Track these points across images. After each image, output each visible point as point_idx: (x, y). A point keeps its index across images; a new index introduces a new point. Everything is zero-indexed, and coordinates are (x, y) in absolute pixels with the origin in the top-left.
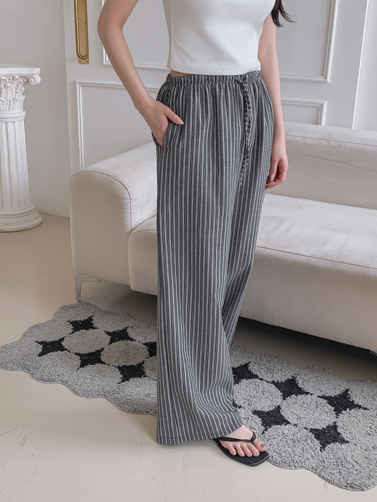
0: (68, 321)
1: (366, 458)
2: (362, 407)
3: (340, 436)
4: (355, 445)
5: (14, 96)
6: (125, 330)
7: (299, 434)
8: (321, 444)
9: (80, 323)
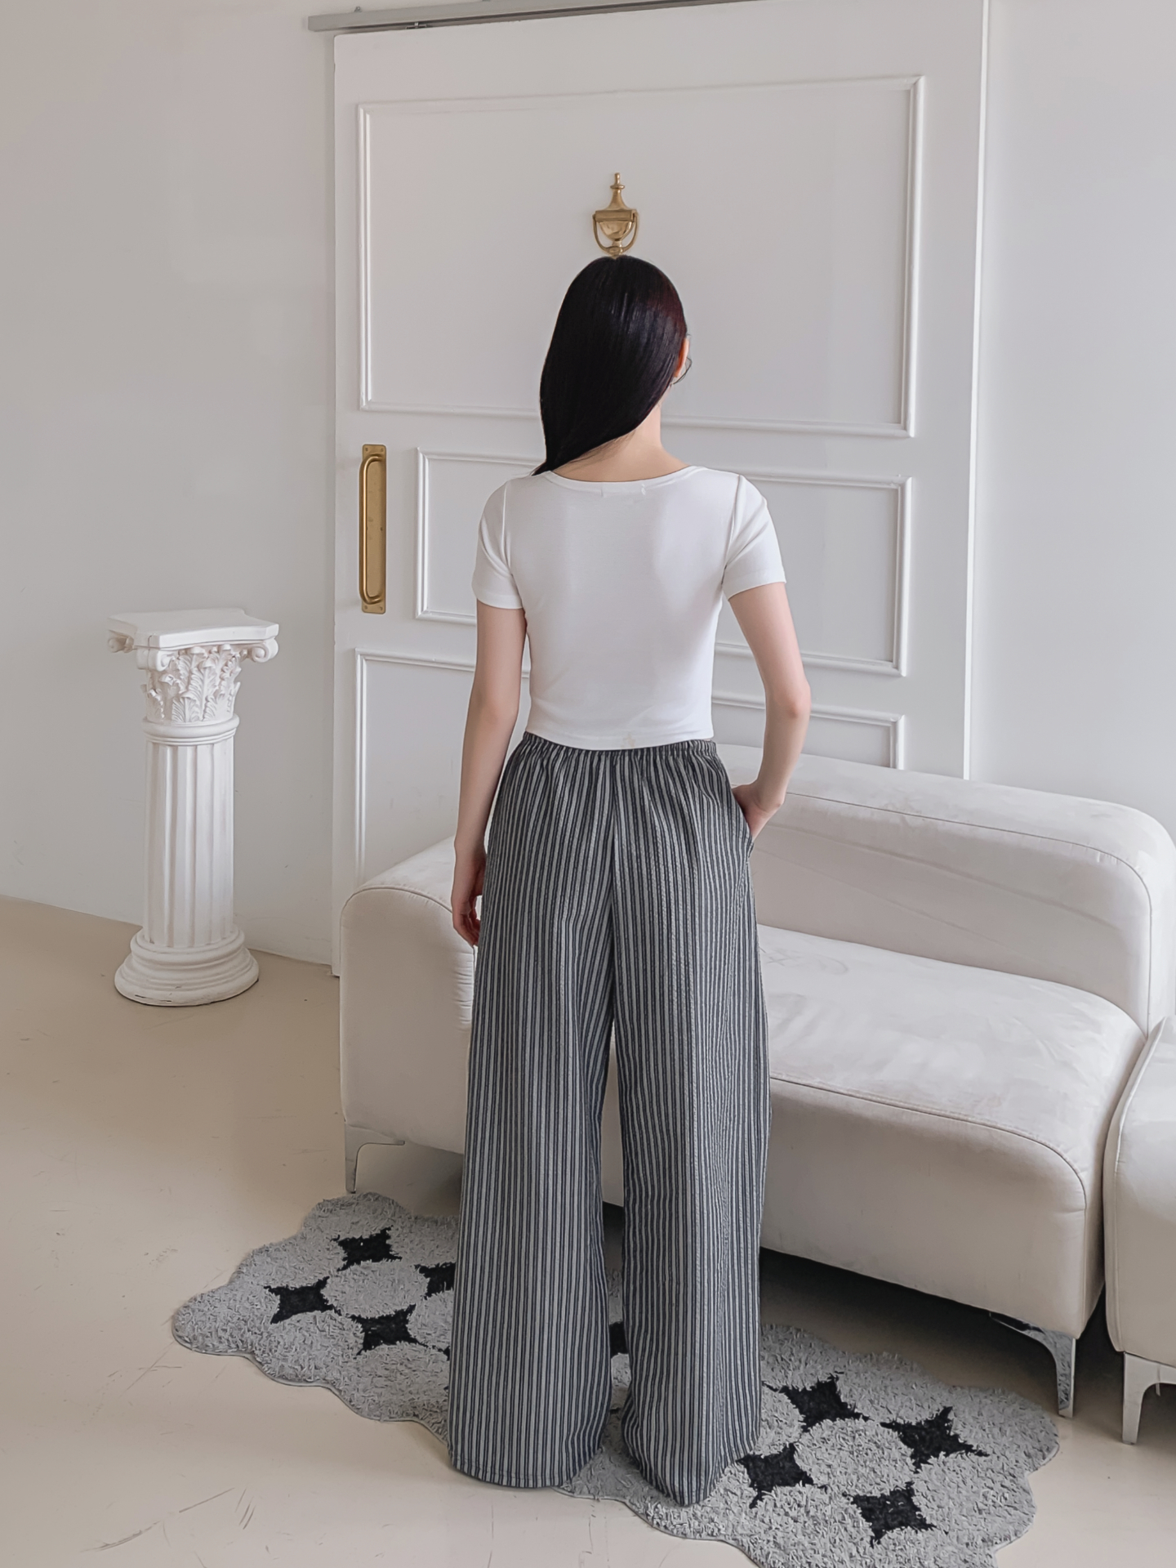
0: (335, 1240)
1: (965, 1561)
2: (974, 1448)
3: (917, 1513)
4: (947, 1533)
5: (217, 688)
7: (830, 1506)
8: (873, 1530)
9: (362, 1244)
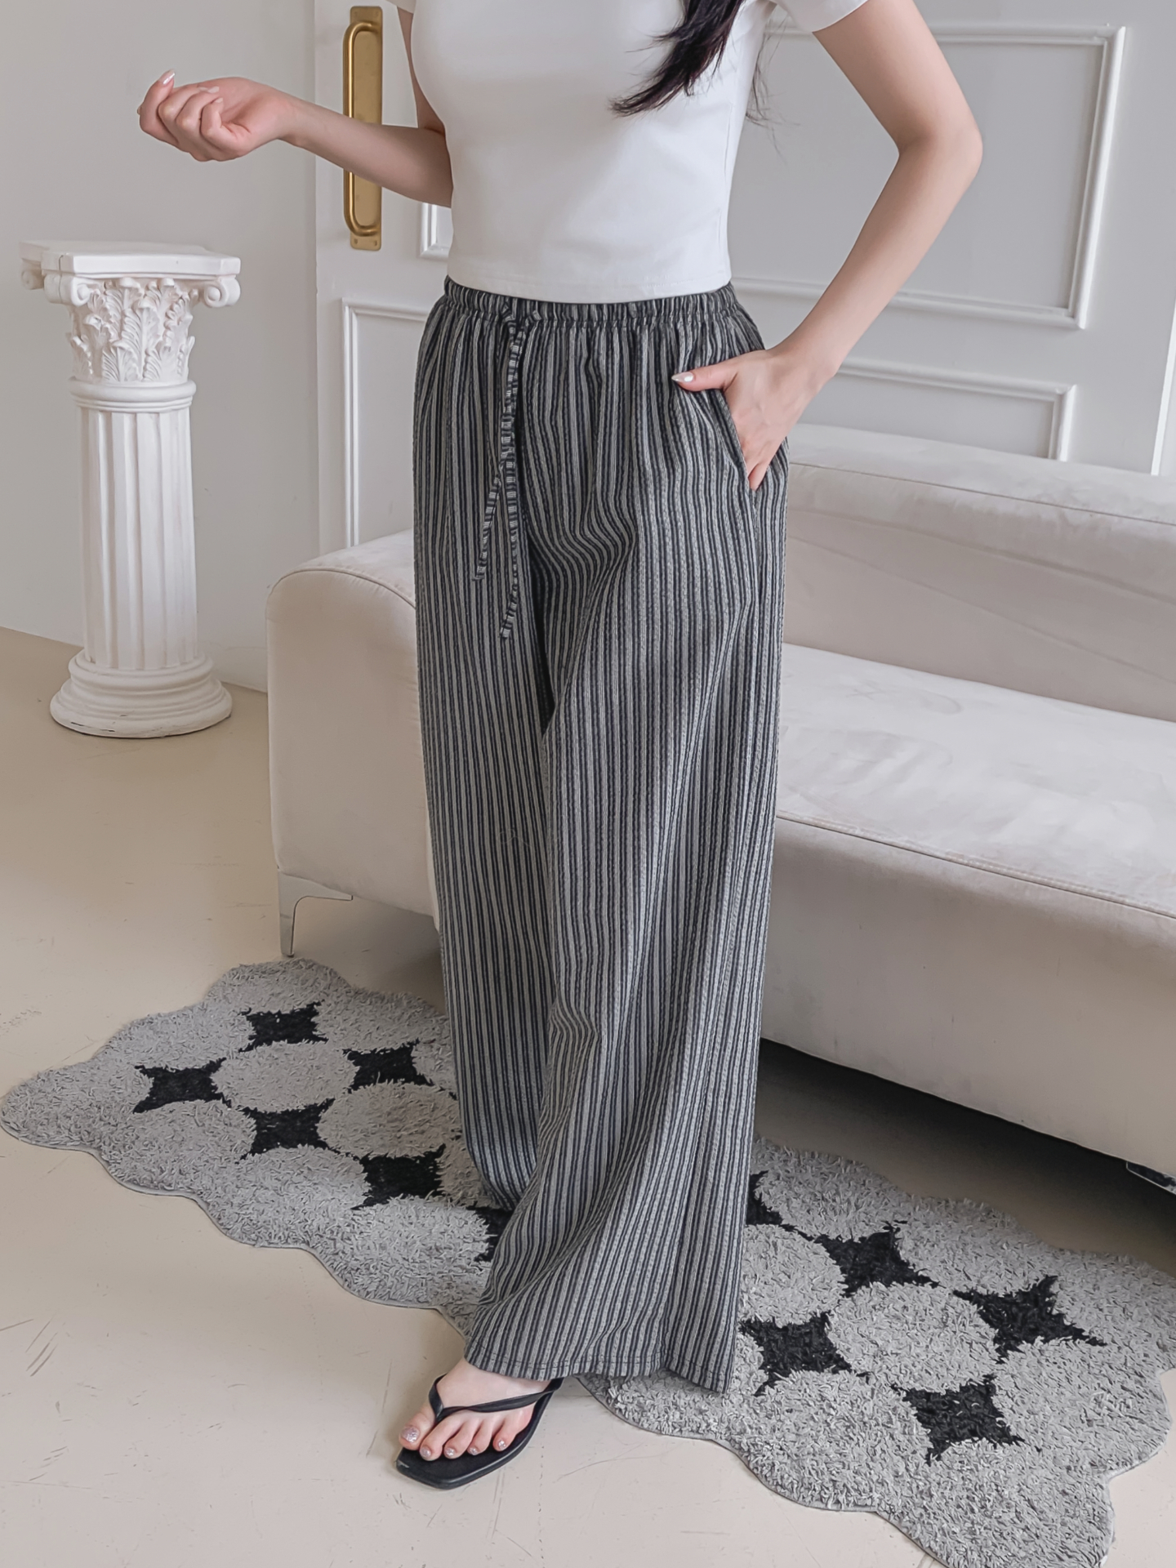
0: (244, 1014)
1: (1064, 1493)
2: (1084, 1334)
3: (998, 1419)
4: (1039, 1450)
5: (161, 339)
6: (405, 1052)
7: (871, 1403)
8: (931, 1440)
9: (278, 1020)
